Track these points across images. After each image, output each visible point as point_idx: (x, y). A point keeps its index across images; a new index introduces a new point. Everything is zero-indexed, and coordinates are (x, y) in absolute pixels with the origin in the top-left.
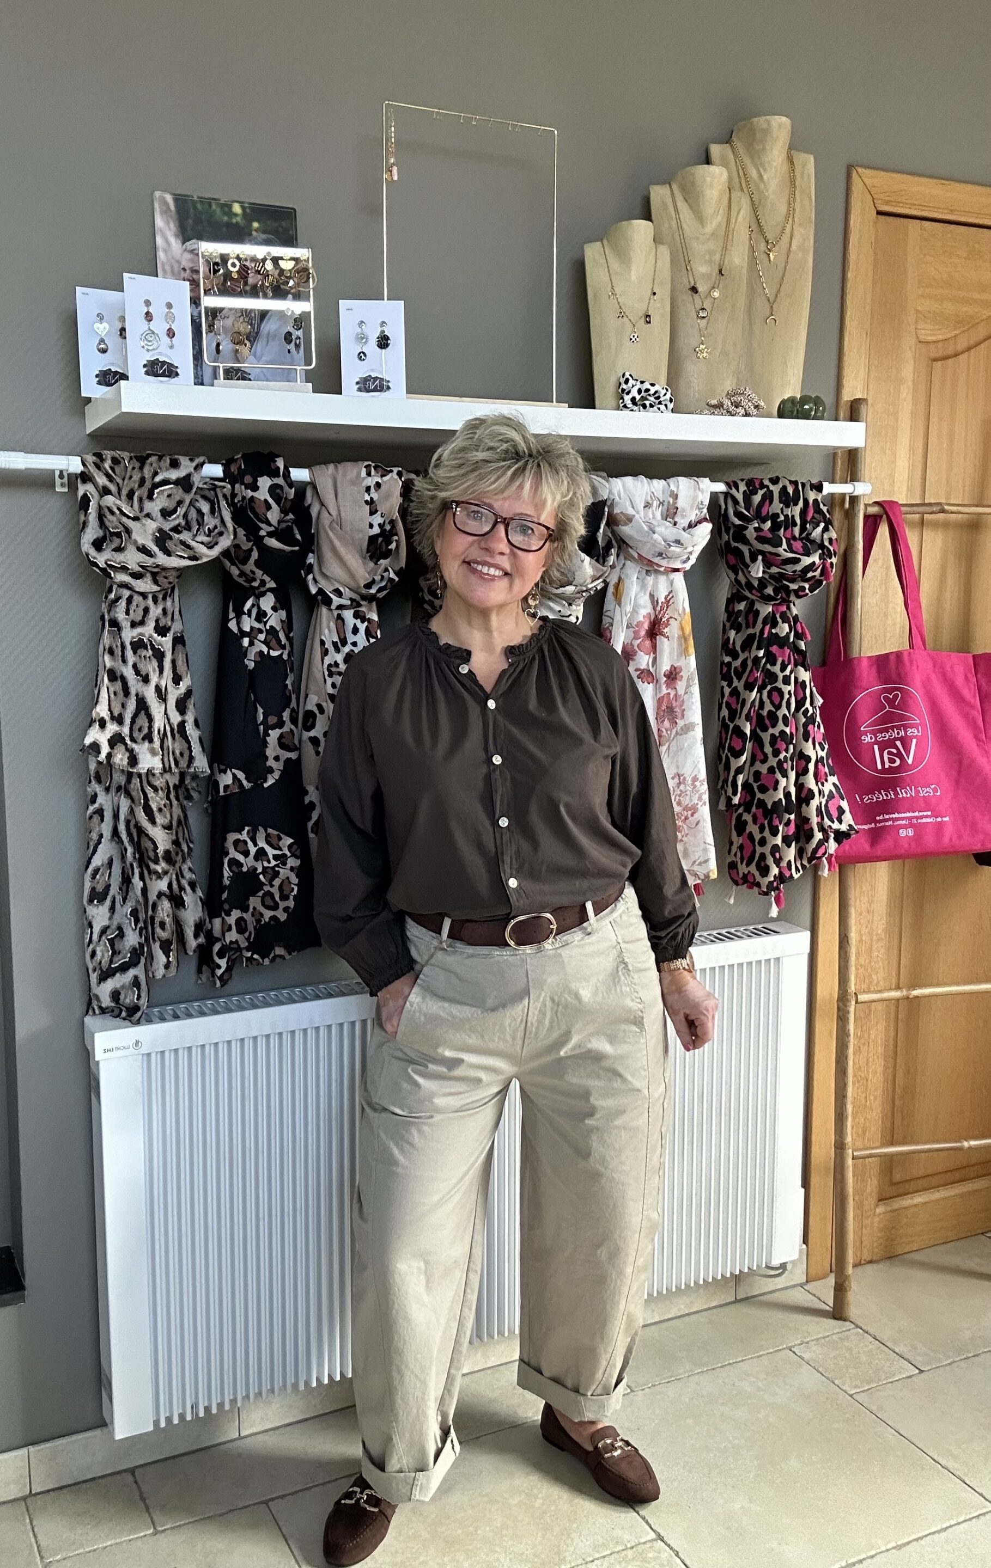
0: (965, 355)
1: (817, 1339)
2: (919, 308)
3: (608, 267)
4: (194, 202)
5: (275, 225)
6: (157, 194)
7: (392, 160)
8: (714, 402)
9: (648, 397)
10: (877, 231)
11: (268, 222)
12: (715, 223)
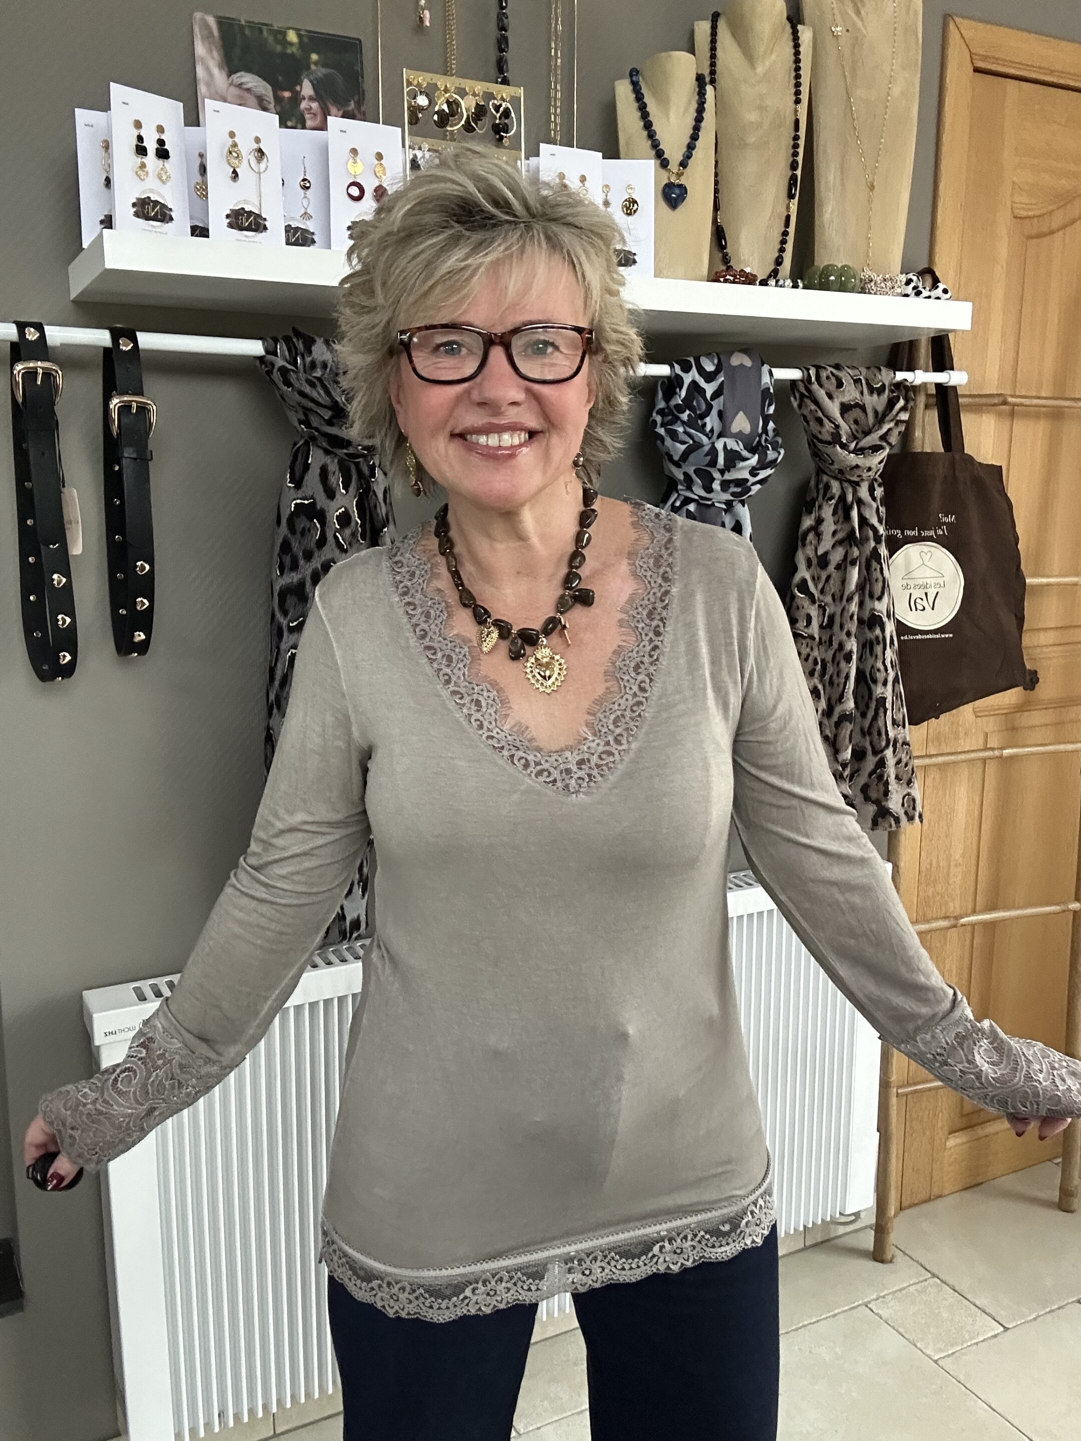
0: (1061, 233)
1: (894, 1292)
2: (1015, 179)
10: (973, 89)
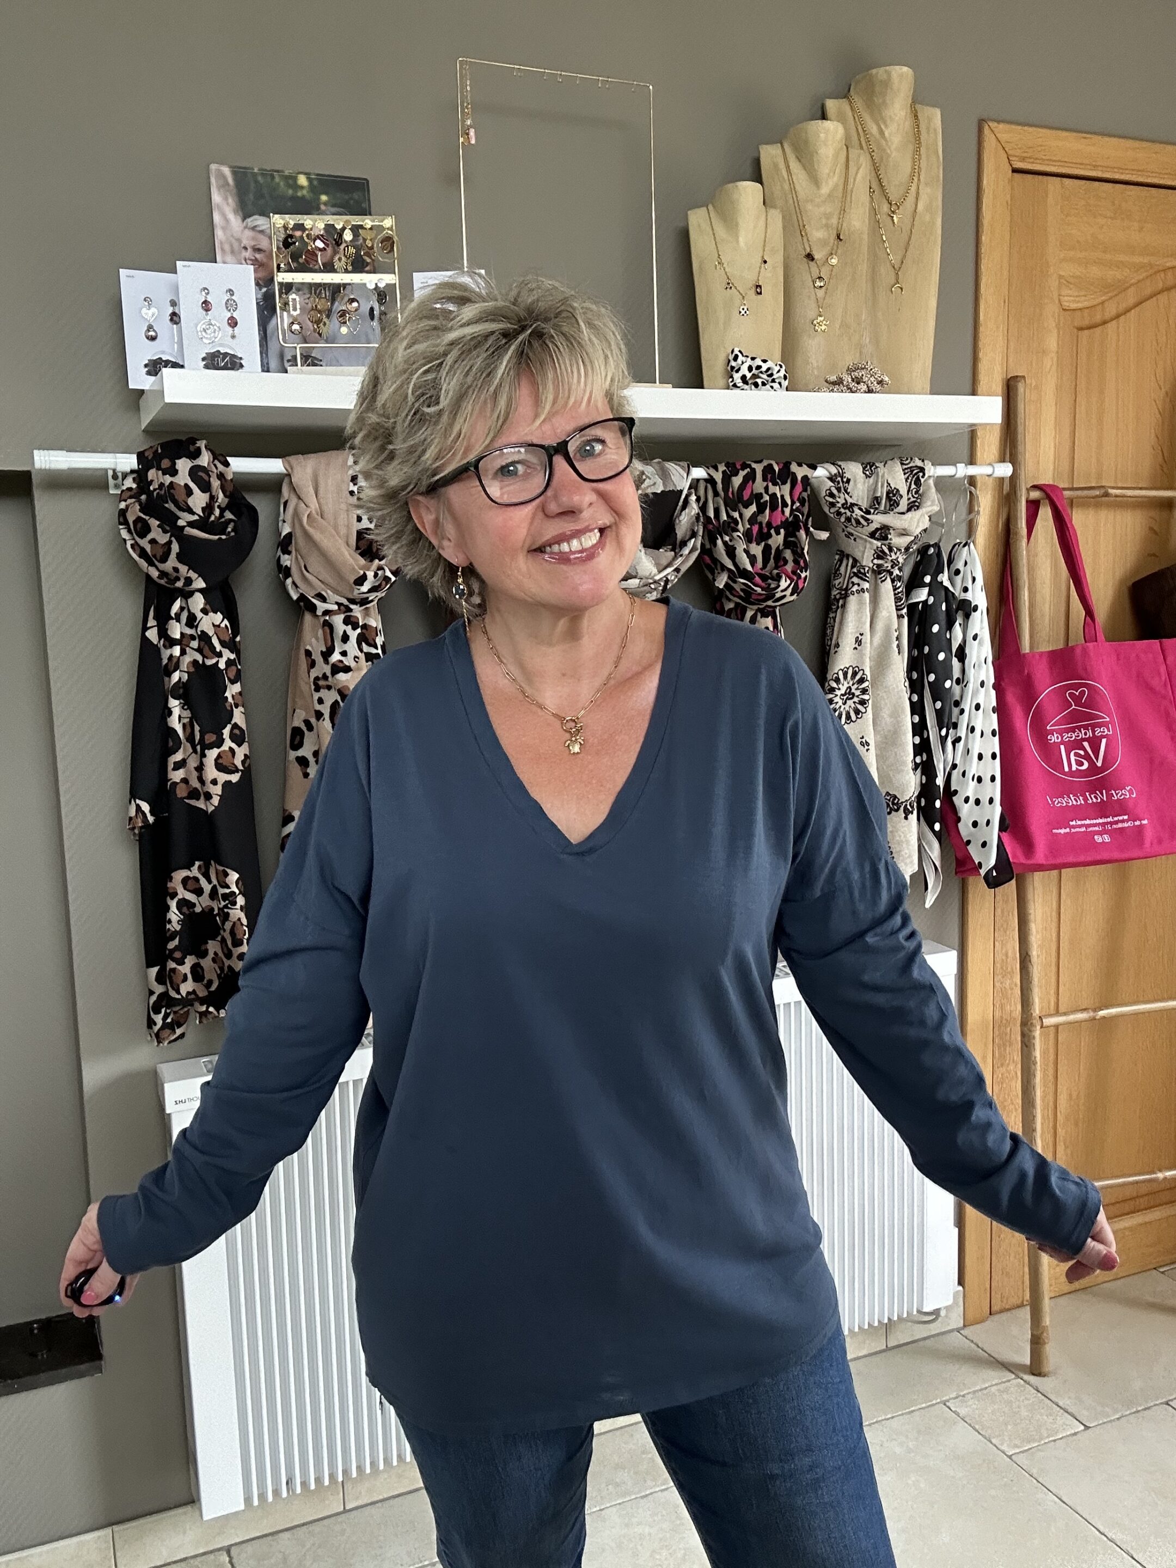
0: (1114, 322)
1: (974, 1392)
2: (1062, 273)
3: (714, 234)
4: (254, 175)
5: (346, 197)
6: (213, 167)
7: (469, 122)
8: (833, 378)
9: (761, 375)
10: (1012, 189)
11: (338, 195)
12: (831, 183)
